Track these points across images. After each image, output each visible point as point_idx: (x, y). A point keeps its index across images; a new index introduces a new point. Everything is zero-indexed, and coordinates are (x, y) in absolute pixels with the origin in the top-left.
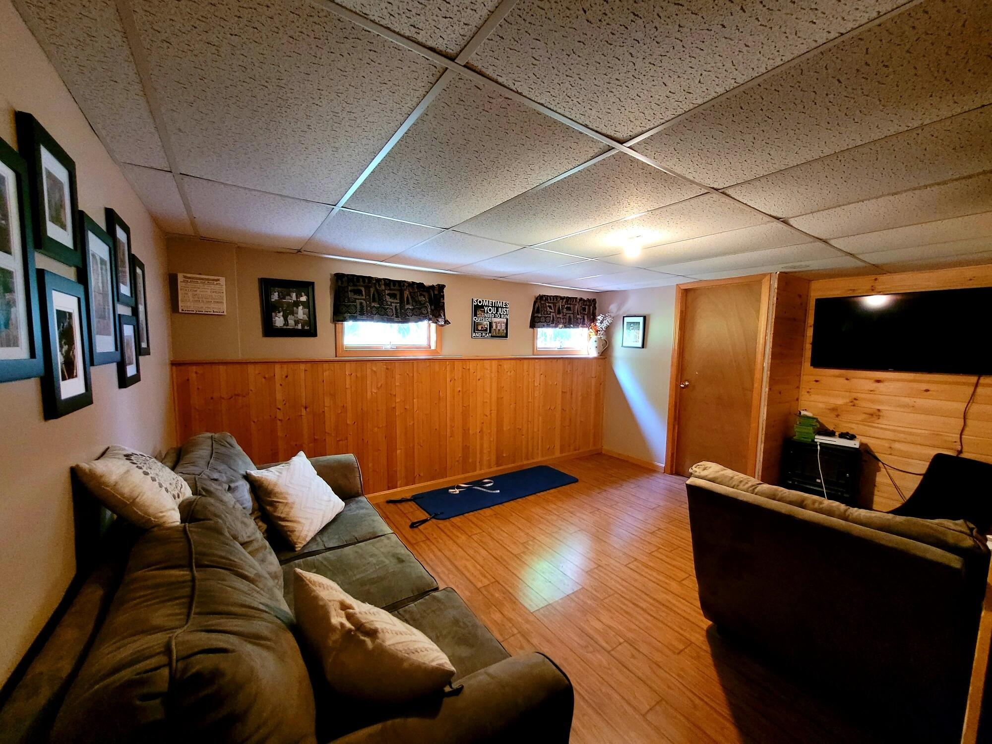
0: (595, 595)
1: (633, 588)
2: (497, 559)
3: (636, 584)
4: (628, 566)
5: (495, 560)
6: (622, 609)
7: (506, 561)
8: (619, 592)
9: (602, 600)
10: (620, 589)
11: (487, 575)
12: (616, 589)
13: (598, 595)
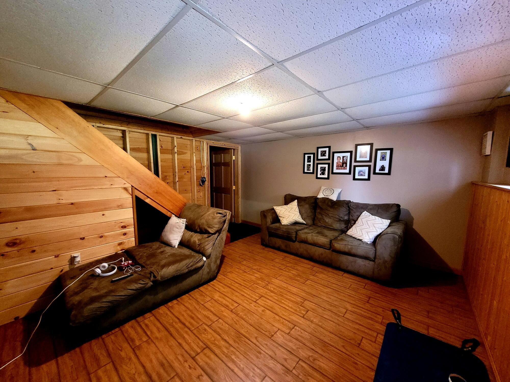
0: (258, 285)
1: (239, 291)
2: (314, 295)
3: (237, 294)
4: (238, 305)
5: (314, 294)
6: (247, 282)
7: (308, 295)
8: (246, 288)
9: (254, 284)
10: (246, 290)
11: (311, 286)
12: (247, 289)
13: (256, 285)
